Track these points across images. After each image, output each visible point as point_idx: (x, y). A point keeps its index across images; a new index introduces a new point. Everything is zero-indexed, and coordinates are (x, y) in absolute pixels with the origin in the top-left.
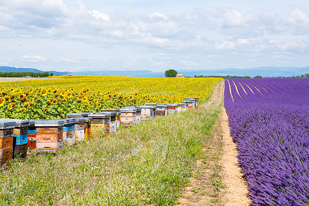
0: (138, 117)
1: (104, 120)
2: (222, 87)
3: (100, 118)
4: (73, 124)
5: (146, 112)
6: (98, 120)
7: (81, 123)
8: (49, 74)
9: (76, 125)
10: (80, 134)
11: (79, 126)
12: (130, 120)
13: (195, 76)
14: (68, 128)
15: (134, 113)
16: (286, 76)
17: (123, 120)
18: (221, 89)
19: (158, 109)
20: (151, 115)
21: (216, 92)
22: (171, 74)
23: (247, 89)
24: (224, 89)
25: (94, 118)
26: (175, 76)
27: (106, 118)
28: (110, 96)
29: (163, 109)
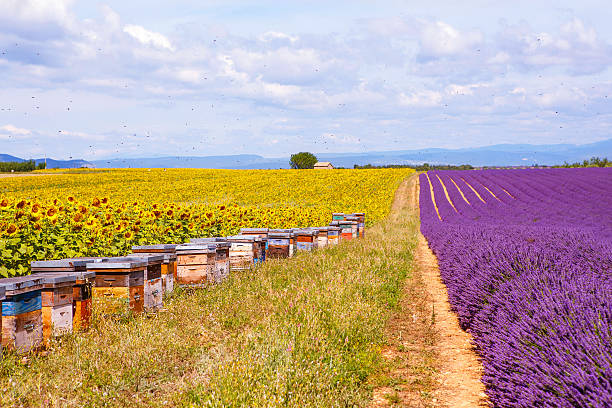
0: (221, 265)
1: (128, 278)
2: (413, 189)
3: (119, 274)
4: (36, 294)
5: (241, 251)
6: (113, 278)
7: (61, 288)
8: (37, 165)
9: (47, 295)
10: (59, 317)
11: (57, 296)
12: (201, 272)
13: (355, 167)
14: (20, 304)
15: (210, 256)
16: (551, 163)
17: (183, 272)
18: (413, 194)
19: (272, 243)
20: (255, 256)
21: (401, 200)
22: (303, 161)
23: (469, 194)
24: (418, 192)
25: (100, 273)
26: (311, 166)
27: (135, 273)
28: (157, 214)
29: (284, 243)
